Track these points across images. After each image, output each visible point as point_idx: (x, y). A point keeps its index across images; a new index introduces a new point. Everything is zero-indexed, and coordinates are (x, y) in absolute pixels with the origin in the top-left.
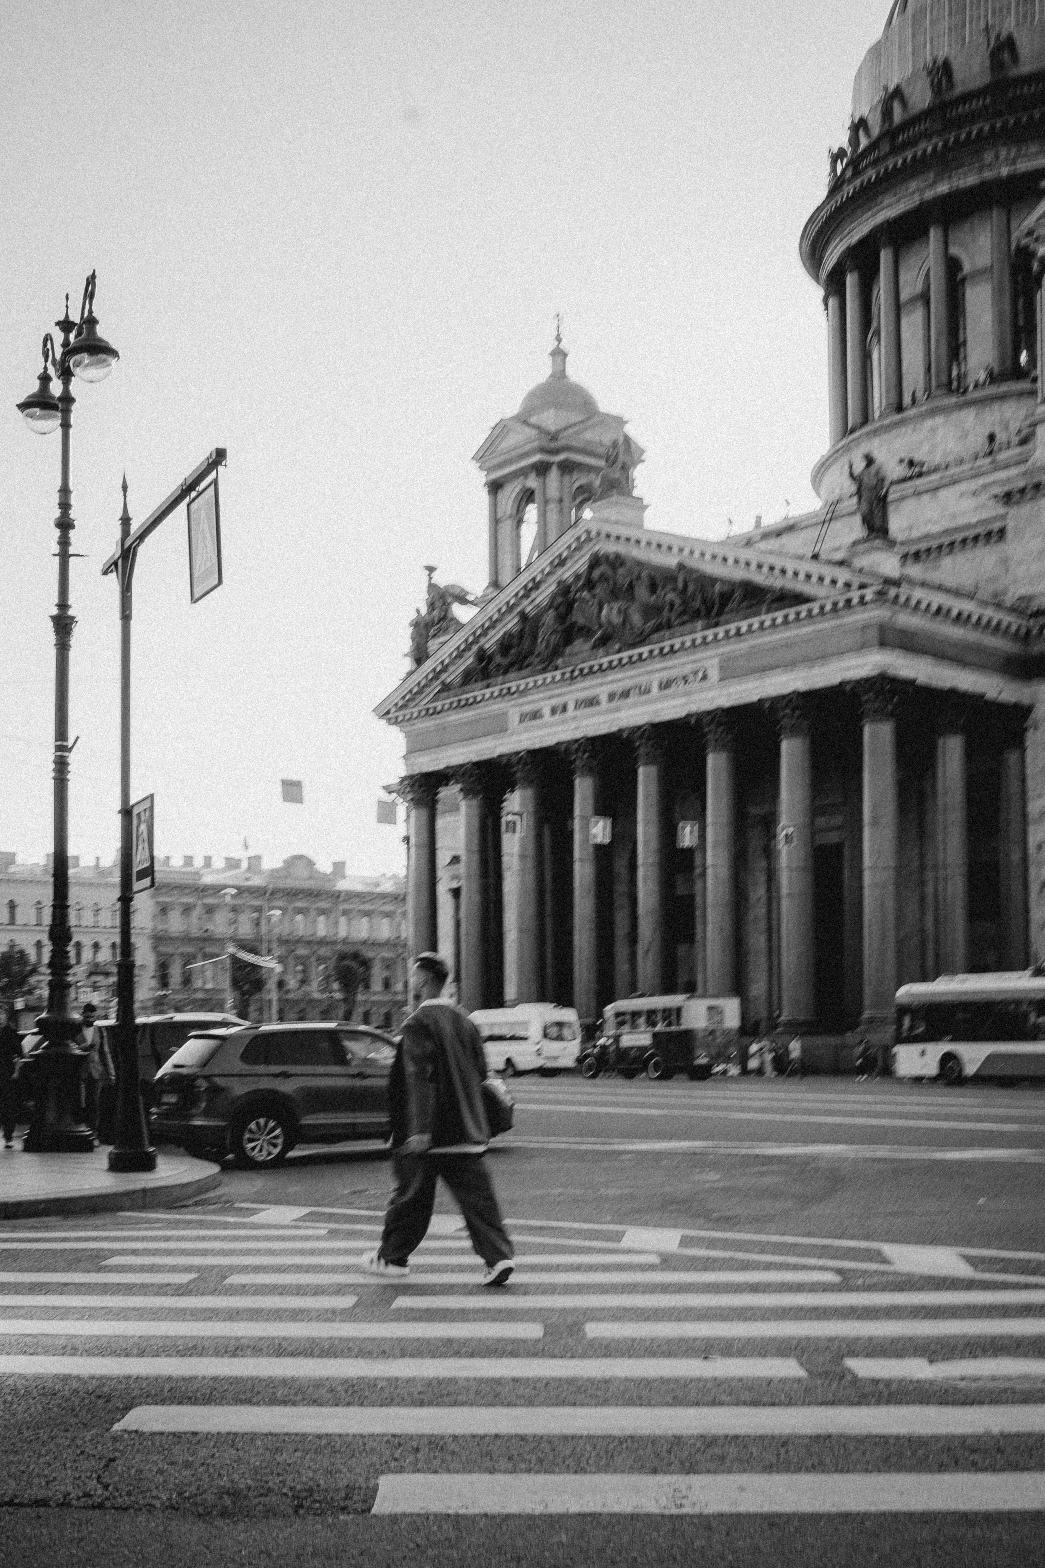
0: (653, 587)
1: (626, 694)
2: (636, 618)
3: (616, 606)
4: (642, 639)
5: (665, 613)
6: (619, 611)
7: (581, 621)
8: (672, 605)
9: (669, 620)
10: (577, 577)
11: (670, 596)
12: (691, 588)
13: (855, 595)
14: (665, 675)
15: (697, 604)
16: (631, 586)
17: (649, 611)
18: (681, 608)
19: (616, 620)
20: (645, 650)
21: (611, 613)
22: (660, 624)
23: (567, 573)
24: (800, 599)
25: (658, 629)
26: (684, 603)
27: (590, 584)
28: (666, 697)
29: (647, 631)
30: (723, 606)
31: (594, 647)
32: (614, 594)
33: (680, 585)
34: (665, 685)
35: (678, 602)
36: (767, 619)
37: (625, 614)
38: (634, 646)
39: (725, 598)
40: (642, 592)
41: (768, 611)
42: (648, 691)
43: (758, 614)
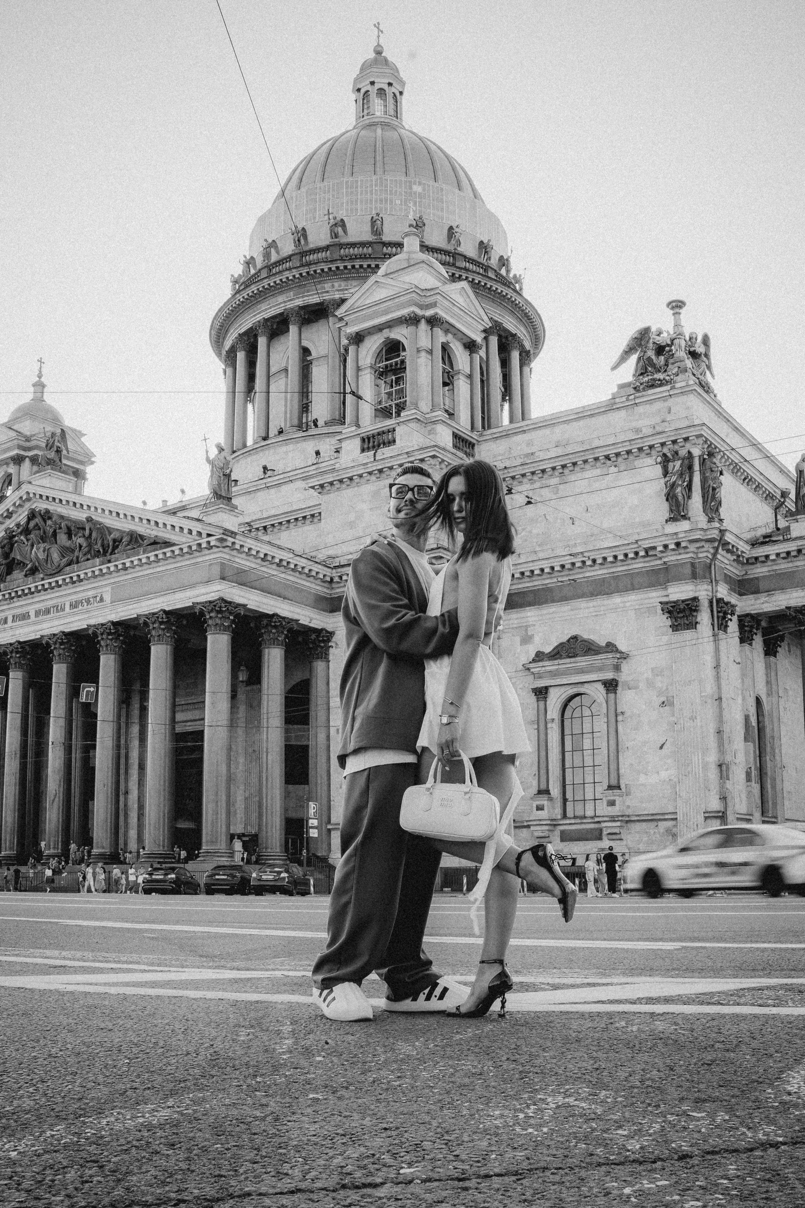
0: (69, 534)
1: (48, 611)
2: (55, 556)
3: (42, 546)
4: (59, 571)
5: (76, 553)
6: (44, 551)
7: (18, 557)
8: (80, 546)
9: (78, 557)
10: (18, 525)
11: (81, 541)
12: (94, 535)
13: (204, 541)
14: (74, 598)
15: (98, 547)
16: (55, 534)
17: (65, 551)
18: (86, 549)
19: (42, 556)
20: (59, 579)
21: (38, 552)
22: (72, 560)
23: (10, 524)
24: (167, 544)
25: (69, 564)
26: (90, 545)
27: (26, 531)
28: (74, 614)
29: (62, 565)
30: (115, 547)
31: (26, 576)
32: (43, 539)
33: (87, 533)
34: (74, 605)
35: (84, 545)
36: (143, 557)
37: (47, 551)
38: (52, 575)
39: (117, 543)
40: (62, 538)
41: (144, 552)
42: (63, 610)
43: (138, 554)
